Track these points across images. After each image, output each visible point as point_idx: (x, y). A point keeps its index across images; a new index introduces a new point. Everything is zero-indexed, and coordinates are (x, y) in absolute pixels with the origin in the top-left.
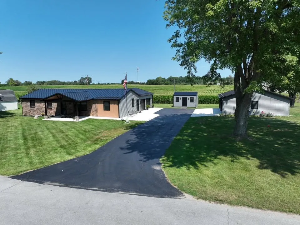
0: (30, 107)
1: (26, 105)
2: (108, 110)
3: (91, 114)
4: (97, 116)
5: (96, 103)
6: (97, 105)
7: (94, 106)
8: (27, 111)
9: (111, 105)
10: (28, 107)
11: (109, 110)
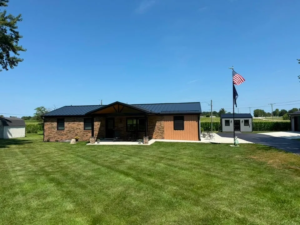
0: (56, 129)
1: (50, 126)
2: (180, 130)
3: (154, 136)
4: (163, 138)
5: (161, 120)
6: (163, 122)
7: (158, 124)
8: (50, 134)
9: (185, 122)
10: (53, 130)
11: (183, 129)
